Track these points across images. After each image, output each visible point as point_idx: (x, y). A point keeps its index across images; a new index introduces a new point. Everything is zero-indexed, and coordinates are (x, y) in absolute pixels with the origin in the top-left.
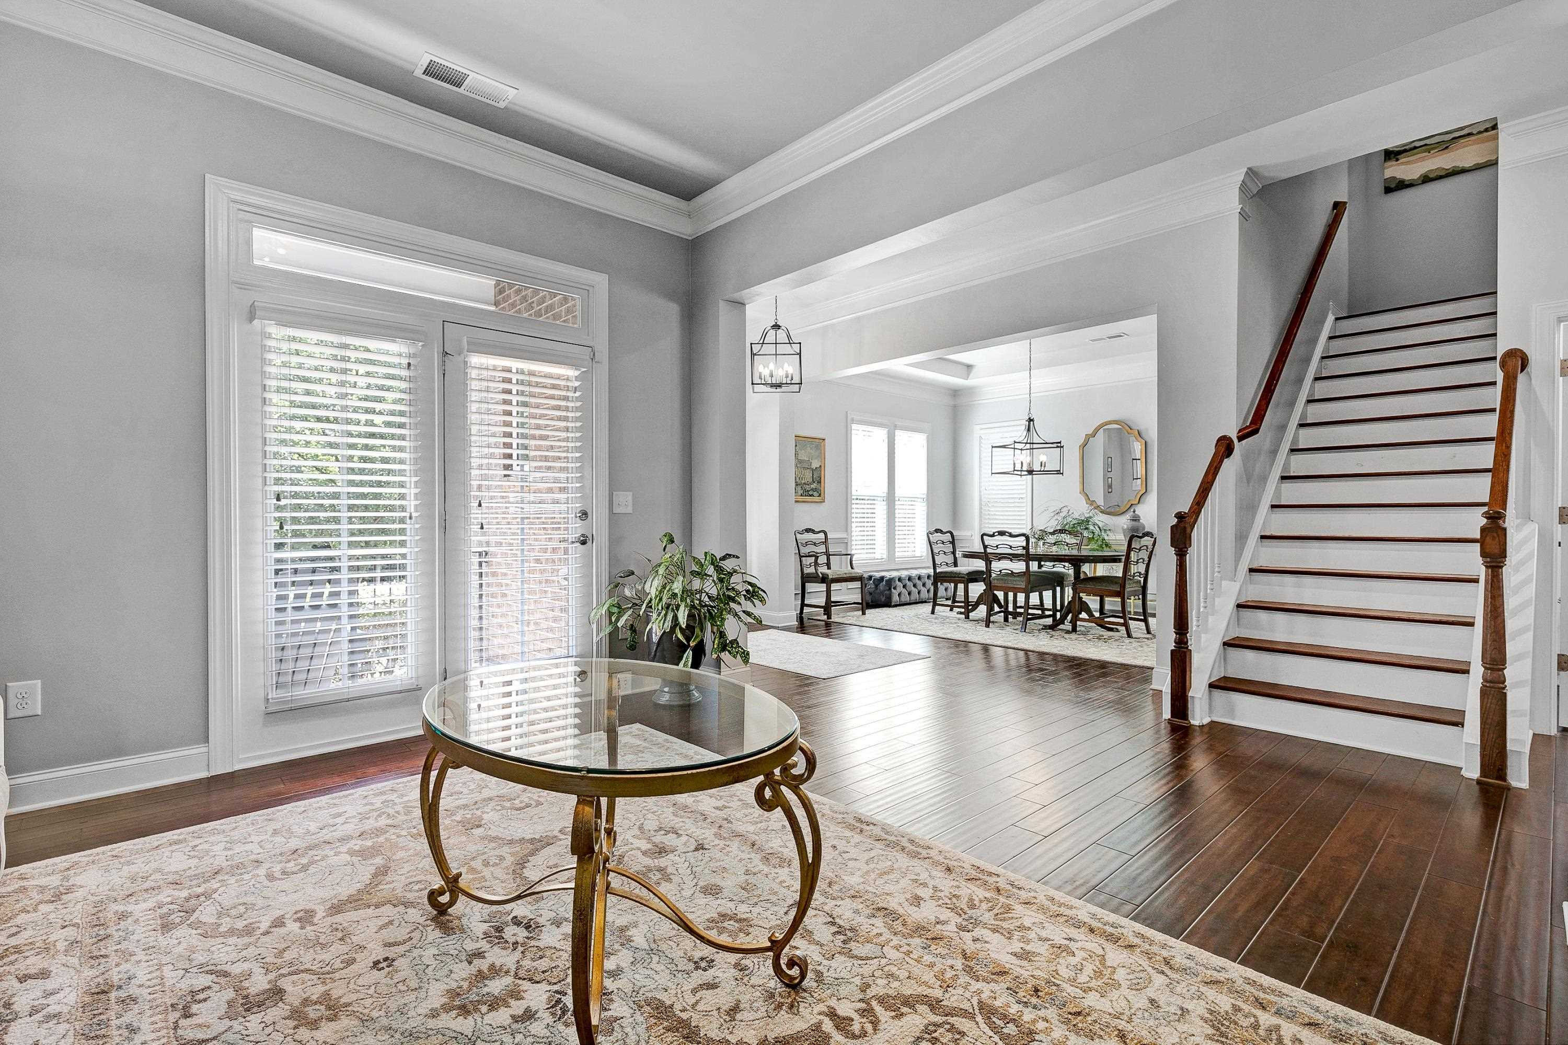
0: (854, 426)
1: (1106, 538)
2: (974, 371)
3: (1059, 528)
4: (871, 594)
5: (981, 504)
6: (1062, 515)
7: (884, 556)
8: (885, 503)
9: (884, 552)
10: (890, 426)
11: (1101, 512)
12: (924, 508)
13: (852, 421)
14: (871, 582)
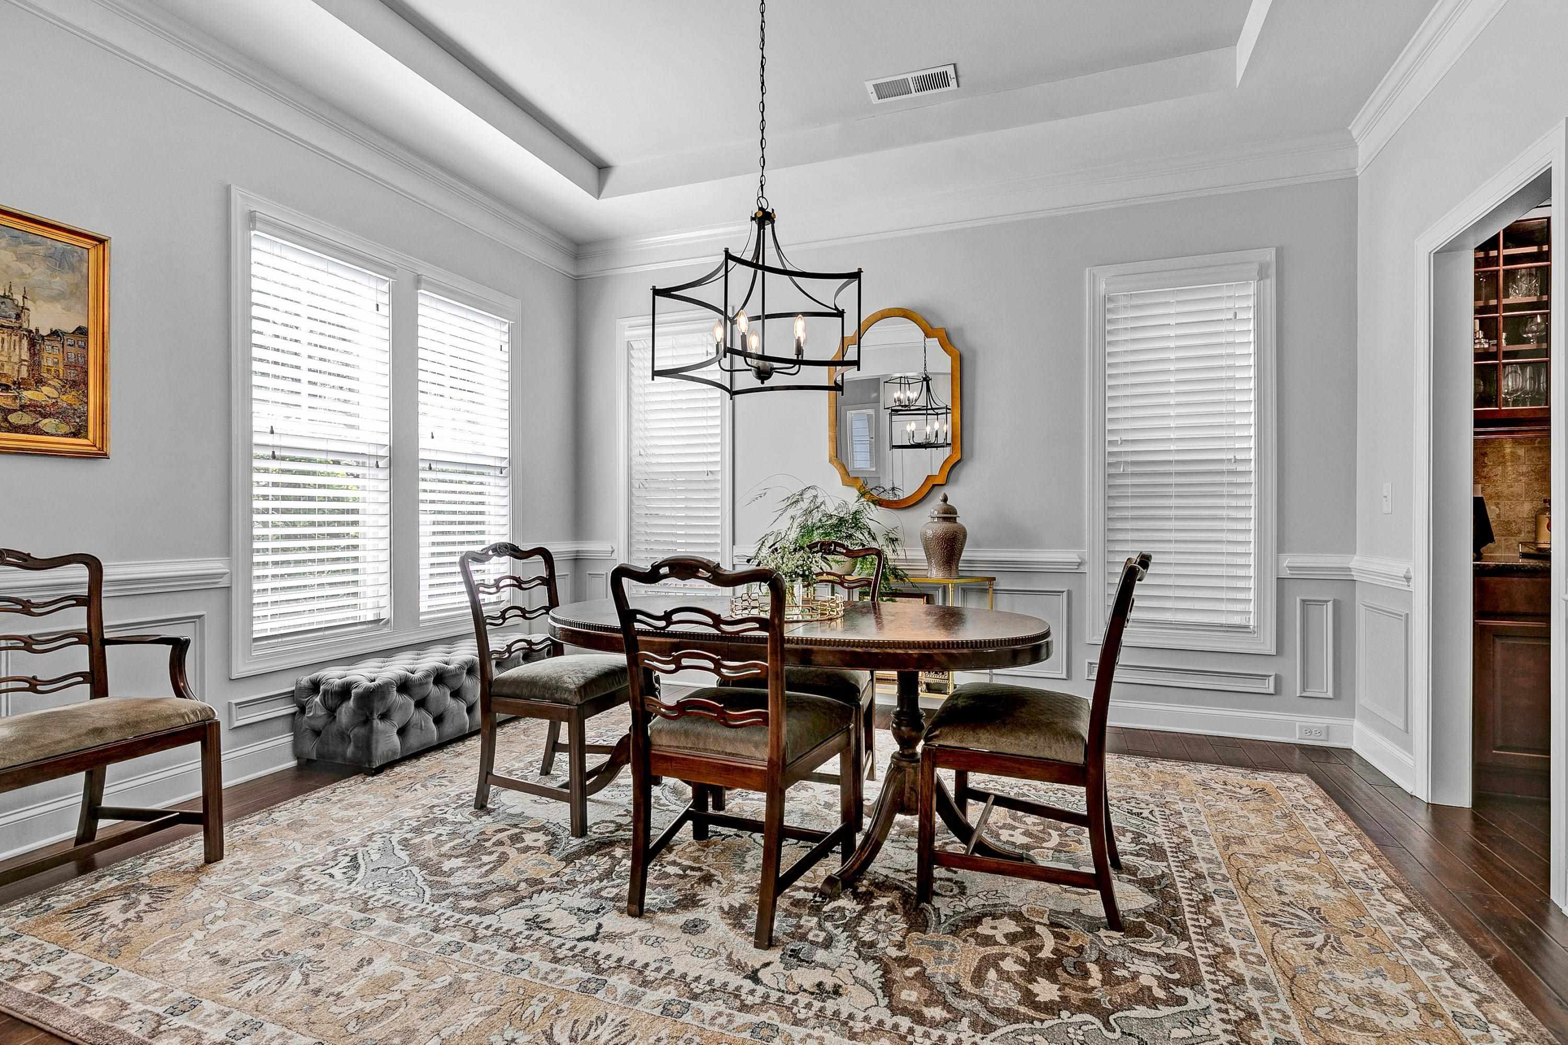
0: (259, 241)
2: (613, 180)
4: (317, 733)
5: (630, 484)
6: (804, 505)
7: (386, 614)
8: (384, 474)
9: (385, 601)
10: (394, 270)
11: (873, 502)
12: (505, 492)
13: (252, 220)
14: (318, 699)
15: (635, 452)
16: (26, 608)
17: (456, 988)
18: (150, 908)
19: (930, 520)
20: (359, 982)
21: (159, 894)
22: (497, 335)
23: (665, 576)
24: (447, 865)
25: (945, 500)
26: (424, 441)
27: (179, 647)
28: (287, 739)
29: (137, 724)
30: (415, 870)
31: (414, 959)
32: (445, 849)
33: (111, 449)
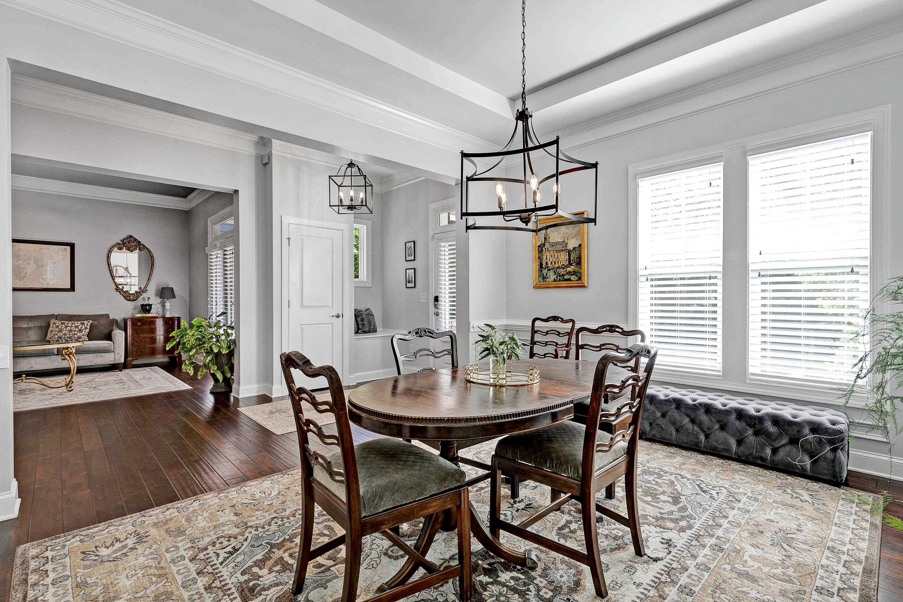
33: (587, 284)
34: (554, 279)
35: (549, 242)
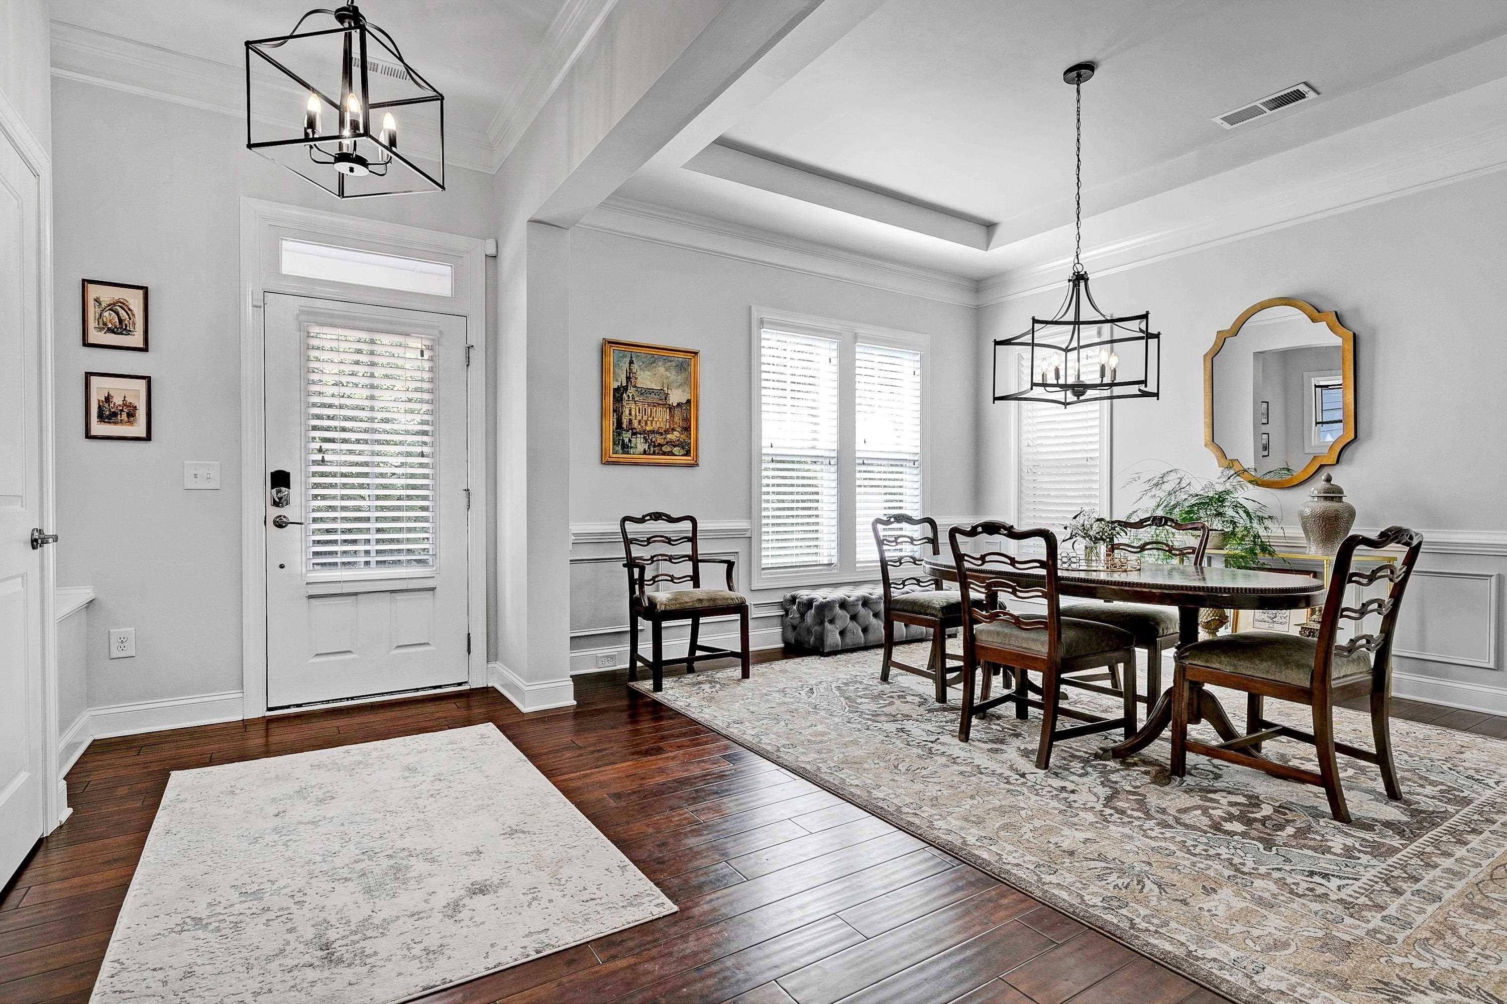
0: (766, 333)
1: (1262, 532)
2: (999, 233)
3: (1160, 513)
4: (794, 628)
5: (1020, 470)
6: (1167, 487)
7: (835, 560)
8: (834, 469)
9: (834, 552)
10: (841, 334)
11: (1250, 482)
12: (917, 478)
13: (762, 322)
14: (795, 607)
15: (1025, 443)
16: (669, 541)
17: (855, 742)
18: (721, 689)
19: (1310, 499)
20: (810, 731)
21: (723, 685)
22: (911, 364)
23: (980, 533)
24: (859, 700)
25: (1329, 480)
26: (859, 445)
27: (730, 565)
28: (779, 630)
29: (714, 600)
30: (842, 699)
31: (836, 729)
32: (859, 694)
33: (700, 462)
34: (645, 451)
35: (635, 386)
